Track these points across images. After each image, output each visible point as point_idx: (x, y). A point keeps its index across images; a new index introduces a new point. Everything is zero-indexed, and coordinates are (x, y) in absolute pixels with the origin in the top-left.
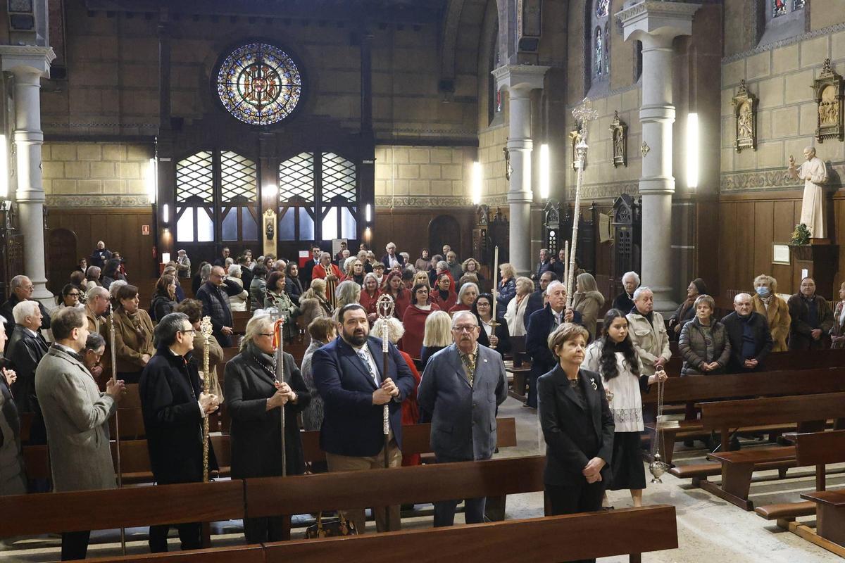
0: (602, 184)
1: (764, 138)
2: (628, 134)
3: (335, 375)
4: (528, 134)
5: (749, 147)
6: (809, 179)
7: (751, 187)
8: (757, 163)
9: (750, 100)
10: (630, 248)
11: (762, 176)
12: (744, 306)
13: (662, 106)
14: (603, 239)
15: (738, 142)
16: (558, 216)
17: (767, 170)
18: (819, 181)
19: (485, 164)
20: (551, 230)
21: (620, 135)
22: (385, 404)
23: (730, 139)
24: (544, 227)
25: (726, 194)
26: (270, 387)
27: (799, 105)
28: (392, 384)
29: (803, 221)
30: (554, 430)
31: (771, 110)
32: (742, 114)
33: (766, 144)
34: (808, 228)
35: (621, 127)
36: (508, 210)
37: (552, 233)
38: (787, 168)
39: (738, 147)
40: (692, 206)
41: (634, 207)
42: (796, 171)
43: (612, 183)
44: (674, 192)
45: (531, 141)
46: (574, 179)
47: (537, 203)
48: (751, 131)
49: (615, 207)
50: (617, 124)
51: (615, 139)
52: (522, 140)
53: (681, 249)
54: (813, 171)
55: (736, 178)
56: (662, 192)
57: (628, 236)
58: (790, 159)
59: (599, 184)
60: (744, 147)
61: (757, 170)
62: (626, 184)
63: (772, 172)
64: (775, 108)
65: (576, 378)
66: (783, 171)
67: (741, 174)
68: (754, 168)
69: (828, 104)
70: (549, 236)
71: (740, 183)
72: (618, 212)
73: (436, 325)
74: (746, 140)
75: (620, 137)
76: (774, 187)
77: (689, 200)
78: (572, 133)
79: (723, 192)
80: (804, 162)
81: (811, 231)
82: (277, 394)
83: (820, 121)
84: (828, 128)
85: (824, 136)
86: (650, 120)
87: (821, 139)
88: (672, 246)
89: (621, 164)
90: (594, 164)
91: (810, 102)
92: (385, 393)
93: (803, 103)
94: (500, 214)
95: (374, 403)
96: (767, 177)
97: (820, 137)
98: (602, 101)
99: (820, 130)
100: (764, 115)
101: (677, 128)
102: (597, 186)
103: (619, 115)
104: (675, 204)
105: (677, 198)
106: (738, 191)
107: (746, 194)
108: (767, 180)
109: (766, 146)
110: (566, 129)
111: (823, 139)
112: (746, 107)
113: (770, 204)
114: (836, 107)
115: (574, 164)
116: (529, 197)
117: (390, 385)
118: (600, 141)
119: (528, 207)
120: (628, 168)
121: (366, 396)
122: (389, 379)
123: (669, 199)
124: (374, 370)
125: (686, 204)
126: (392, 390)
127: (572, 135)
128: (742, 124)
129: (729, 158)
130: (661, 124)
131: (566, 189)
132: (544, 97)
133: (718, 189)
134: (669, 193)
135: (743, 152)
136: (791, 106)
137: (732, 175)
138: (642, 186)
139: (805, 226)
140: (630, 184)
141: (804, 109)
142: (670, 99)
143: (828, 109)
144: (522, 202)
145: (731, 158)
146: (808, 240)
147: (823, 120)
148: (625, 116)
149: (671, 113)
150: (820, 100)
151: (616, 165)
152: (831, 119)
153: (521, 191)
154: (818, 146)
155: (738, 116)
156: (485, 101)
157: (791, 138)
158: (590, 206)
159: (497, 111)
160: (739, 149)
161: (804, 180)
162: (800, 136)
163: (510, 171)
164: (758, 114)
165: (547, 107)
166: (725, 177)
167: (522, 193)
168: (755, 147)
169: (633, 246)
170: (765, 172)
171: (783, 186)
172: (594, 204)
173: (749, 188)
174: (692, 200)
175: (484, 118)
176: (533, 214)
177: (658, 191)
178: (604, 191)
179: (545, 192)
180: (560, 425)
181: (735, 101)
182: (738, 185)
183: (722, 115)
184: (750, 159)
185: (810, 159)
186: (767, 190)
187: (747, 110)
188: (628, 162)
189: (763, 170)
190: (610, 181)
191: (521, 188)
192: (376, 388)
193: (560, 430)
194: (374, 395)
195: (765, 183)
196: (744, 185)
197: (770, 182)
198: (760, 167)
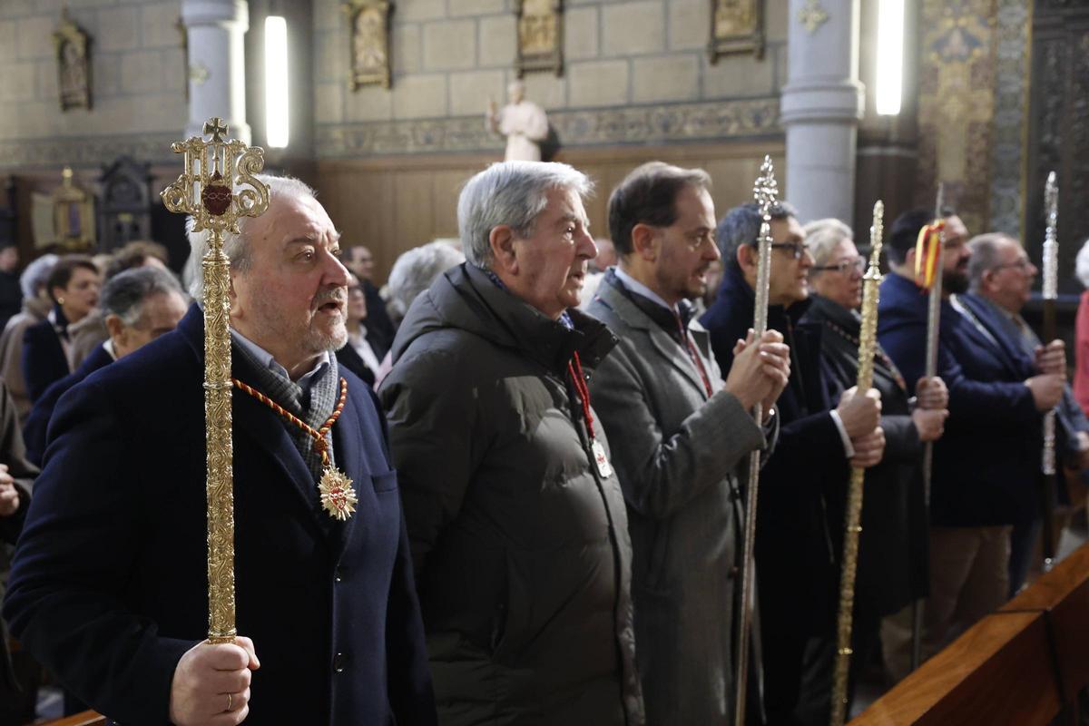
1: (408, 68)
2: (94, 50)
5: (378, 82)
7: (382, 148)
8: (392, 110)
11: (404, 131)
15: (355, 74)
17: (414, 121)
21: (74, 51)
23: (336, 66)
25: (332, 160)
27: (477, 19)
31: (421, 25)
32: (362, 27)
33: (411, 79)
35: (77, 36)
39: (355, 82)
48: (381, 56)
50: (70, 32)
51: (62, 57)
54: (525, 120)
55: (350, 134)
57: (136, 229)
60: (368, 84)
61: (393, 121)
63: (425, 124)
64: (431, 21)
66: (448, 123)
67: (361, 129)
68: (387, 116)
69: (537, 19)
71: (359, 143)
72: (112, 188)
75: (74, 56)
76: (429, 148)
79: (324, 157)
80: (508, 107)
83: (521, 44)
84: (537, 56)
85: (529, 68)
87: (522, 73)
91: (501, 14)
93: (485, 16)
96: (414, 132)
97: (520, 70)
99: (521, 57)
100: (407, 31)
103: (72, 15)
106: (352, 156)
107: (371, 160)
108: (415, 137)
109: (410, 83)
111: (525, 73)
112: (371, 16)
113: (425, 177)
114: (552, 23)
128: (362, 45)
129: (334, 102)
130: (228, 31)
133: (313, 152)
135: (365, 92)
136: (461, 19)
137: (341, 129)
141: (486, 25)
143: (536, 27)
145: (339, 101)
147: (527, 42)
148: (85, 19)
149: (242, 12)
150: (520, 14)
152: (542, 42)
155: (354, 30)
157: (463, 71)
160: (358, 86)
161: (508, 134)
162: (477, 67)
164: (396, 31)
166: (327, 132)
168: (391, 83)
170: (410, 125)
173: (375, 150)
181: (348, 5)
182: (352, 143)
184: (377, 103)
185: (518, 102)
186: (415, 153)
187: (373, 21)
188: (96, 101)
189: (405, 121)
195: (411, 142)
196: (366, 144)
197: (421, 140)
198: (399, 116)
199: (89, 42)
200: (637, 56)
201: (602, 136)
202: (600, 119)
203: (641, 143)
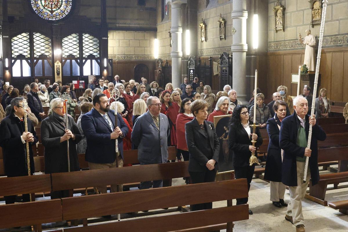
0: (215, 48)
1: (288, 25)
2: (226, 25)
3: (93, 126)
4: (180, 25)
5: (281, 30)
6: (308, 44)
7: (282, 48)
8: (284, 38)
9: (282, 8)
10: (227, 77)
11: (287, 43)
12: (278, 98)
13: (242, 11)
14: (215, 74)
15: (276, 28)
16: (194, 63)
17: (290, 40)
18: (312, 45)
19: (160, 39)
20: (191, 70)
21: (222, 25)
22: (116, 139)
23: (272, 26)
24: (188, 68)
25: (271, 52)
26: (63, 131)
27: (303, 10)
28: (119, 129)
29: (305, 63)
30: (193, 146)
31: (291, 13)
32: (278, 15)
33: (289, 29)
34: (307, 67)
35: (223, 21)
36: (171, 61)
37: (192, 71)
38: (298, 39)
39: (276, 30)
40: (255, 57)
41: (229, 58)
42: (302, 41)
43: (219, 48)
44: (247, 51)
45: (182, 28)
46: (202, 46)
47: (184, 57)
48: (282, 22)
49: (220, 58)
50: (221, 20)
51: (220, 27)
52: (177, 27)
53: (250, 77)
54: (309, 40)
55: (275, 44)
56: (242, 51)
57: (226, 71)
58: (299, 35)
59: (213, 48)
60: (279, 30)
61: (285, 41)
62: (225, 48)
63: (291, 41)
64: (293, 12)
65: (203, 124)
66: (296, 41)
67: (278, 43)
68: (283, 39)
69: (316, 10)
70: (190, 72)
71: (277, 47)
72: (222, 61)
73: (138, 105)
74: (280, 27)
75: (222, 26)
76: (292, 48)
77: (254, 55)
78: (201, 24)
79: (269, 51)
80: (305, 36)
81: (309, 68)
82: (65, 134)
84: (316, 21)
85: (314, 24)
86: (236, 18)
87: (313, 26)
88: (246, 76)
89: (223, 38)
90: (211, 39)
91: (308, 9)
92: (116, 133)
93: (305, 9)
94: (167, 63)
95: (111, 138)
96: (289, 44)
97: (312, 25)
98: (214, 9)
99: (313, 22)
100: (288, 15)
101: (249, 21)
102: (212, 49)
103: (222, 16)
104: (248, 57)
105: (249, 54)
106: (276, 50)
107: (280, 51)
109: (288, 30)
110: (198, 22)
111: (314, 26)
112: (280, 12)
113: (290, 56)
114: (320, 11)
115: (201, 39)
116: (181, 54)
117: (118, 130)
118: (213, 28)
119: (180, 59)
120: (226, 40)
121: (108, 135)
122: (118, 127)
123: (245, 54)
124: (111, 124)
125: (253, 56)
126: (119, 132)
127: (200, 25)
128: (278, 19)
130: (241, 19)
131: (198, 50)
132: (188, 8)
133: (267, 50)
134: (245, 51)
135: (279, 32)
136: (300, 11)
137: (274, 43)
138: (233, 48)
139: (306, 65)
140: (227, 48)
141: (305, 12)
142: (245, 8)
143: (316, 12)
144: (177, 57)
145: (273, 35)
146: (307, 72)
147: (314, 17)
148: (225, 16)
149: (246, 14)
150: (313, 8)
151: (221, 39)
152: (317, 17)
153: (177, 52)
154: (312, 29)
155: (276, 15)
156: (160, 9)
157: (300, 26)
158: (209, 59)
159: (165, 15)
160: (277, 31)
161: (306, 45)
162: (304, 25)
163: (172, 42)
164: (285, 14)
165: (189, 12)
166: (270, 44)
167: (177, 53)
168: (284, 30)
169: (229, 76)
170: (288, 42)
171: (296, 48)
172: (211, 58)
173: (281, 49)
174: (256, 54)
175: (160, 18)
176: (183, 62)
177: (240, 50)
178: (215, 52)
179: (188, 52)
180: (196, 144)
181: (275, 9)
182: (276, 47)
183: (269, 15)
184: (281, 35)
185: (308, 35)
186: (289, 49)
187: (280, 13)
188: (226, 37)
189: (287, 40)
190: (218, 47)
191: (177, 50)
192: (111, 132)
193: (195, 146)
194: (111, 134)
195: (288, 46)
196: (279, 47)
197: (290, 46)
198: (286, 39)
199: (225, 23)
200: (341, 19)
201: (332, 44)
202: (331, 39)
203: (342, 46)
